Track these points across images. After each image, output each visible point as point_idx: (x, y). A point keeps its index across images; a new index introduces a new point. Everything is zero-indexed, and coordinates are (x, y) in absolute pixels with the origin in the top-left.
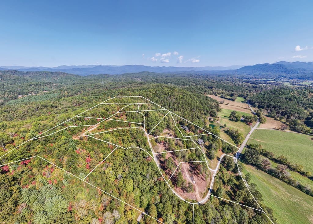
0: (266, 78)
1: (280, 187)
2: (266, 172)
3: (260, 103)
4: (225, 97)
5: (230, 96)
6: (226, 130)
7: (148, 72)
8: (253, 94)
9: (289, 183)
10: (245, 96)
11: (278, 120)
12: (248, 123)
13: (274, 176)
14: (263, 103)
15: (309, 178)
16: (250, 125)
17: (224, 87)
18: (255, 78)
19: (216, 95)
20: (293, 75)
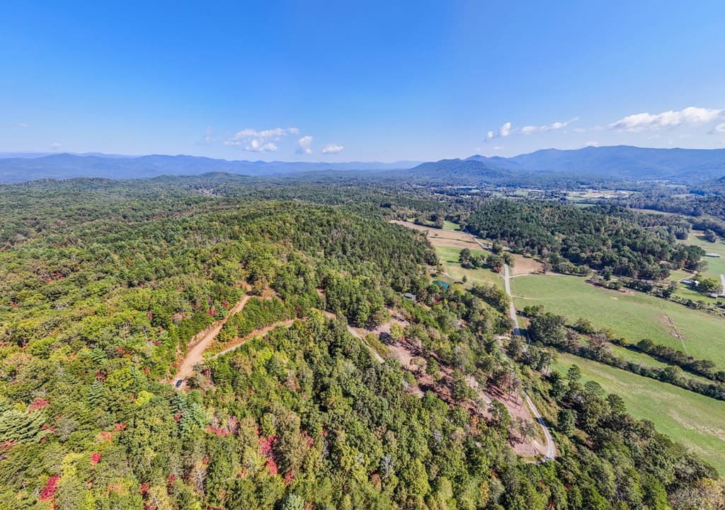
0: (465, 185)
1: (608, 376)
2: (575, 354)
3: (487, 230)
4: (424, 223)
5: (431, 220)
6: (470, 289)
7: (226, 174)
8: (465, 214)
9: (615, 364)
10: (456, 218)
11: (529, 257)
12: (495, 268)
13: (589, 358)
14: (493, 230)
15: (626, 347)
16: (498, 272)
17: (412, 204)
18: (449, 185)
19: (405, 221)
20: (498, 180)
